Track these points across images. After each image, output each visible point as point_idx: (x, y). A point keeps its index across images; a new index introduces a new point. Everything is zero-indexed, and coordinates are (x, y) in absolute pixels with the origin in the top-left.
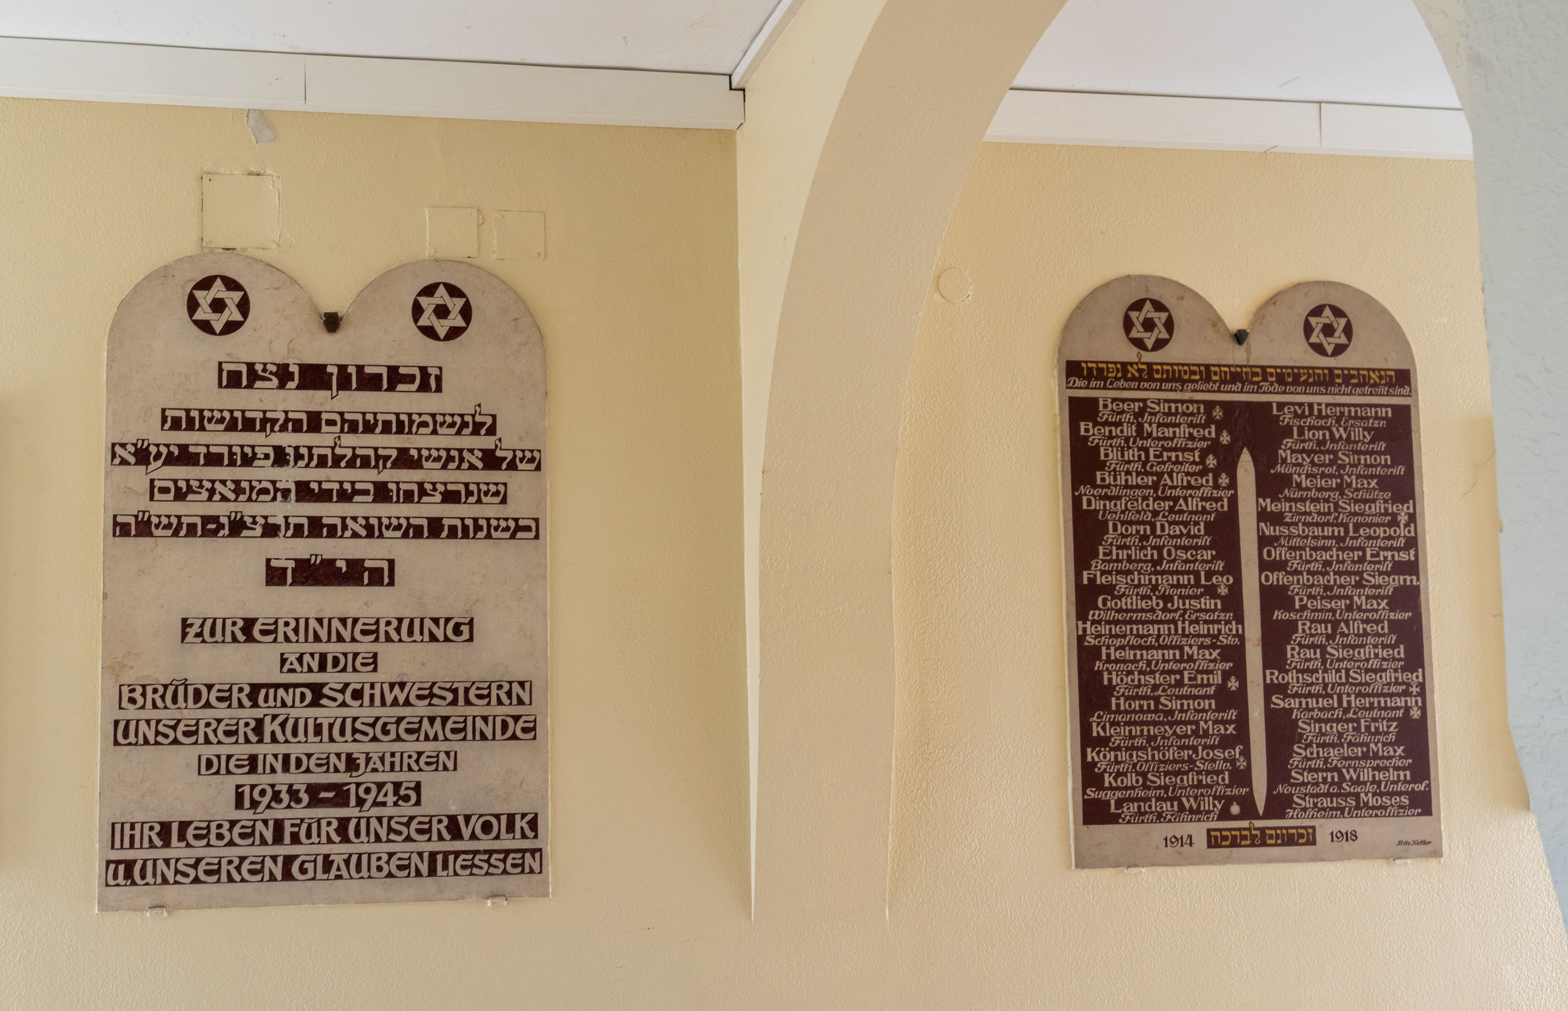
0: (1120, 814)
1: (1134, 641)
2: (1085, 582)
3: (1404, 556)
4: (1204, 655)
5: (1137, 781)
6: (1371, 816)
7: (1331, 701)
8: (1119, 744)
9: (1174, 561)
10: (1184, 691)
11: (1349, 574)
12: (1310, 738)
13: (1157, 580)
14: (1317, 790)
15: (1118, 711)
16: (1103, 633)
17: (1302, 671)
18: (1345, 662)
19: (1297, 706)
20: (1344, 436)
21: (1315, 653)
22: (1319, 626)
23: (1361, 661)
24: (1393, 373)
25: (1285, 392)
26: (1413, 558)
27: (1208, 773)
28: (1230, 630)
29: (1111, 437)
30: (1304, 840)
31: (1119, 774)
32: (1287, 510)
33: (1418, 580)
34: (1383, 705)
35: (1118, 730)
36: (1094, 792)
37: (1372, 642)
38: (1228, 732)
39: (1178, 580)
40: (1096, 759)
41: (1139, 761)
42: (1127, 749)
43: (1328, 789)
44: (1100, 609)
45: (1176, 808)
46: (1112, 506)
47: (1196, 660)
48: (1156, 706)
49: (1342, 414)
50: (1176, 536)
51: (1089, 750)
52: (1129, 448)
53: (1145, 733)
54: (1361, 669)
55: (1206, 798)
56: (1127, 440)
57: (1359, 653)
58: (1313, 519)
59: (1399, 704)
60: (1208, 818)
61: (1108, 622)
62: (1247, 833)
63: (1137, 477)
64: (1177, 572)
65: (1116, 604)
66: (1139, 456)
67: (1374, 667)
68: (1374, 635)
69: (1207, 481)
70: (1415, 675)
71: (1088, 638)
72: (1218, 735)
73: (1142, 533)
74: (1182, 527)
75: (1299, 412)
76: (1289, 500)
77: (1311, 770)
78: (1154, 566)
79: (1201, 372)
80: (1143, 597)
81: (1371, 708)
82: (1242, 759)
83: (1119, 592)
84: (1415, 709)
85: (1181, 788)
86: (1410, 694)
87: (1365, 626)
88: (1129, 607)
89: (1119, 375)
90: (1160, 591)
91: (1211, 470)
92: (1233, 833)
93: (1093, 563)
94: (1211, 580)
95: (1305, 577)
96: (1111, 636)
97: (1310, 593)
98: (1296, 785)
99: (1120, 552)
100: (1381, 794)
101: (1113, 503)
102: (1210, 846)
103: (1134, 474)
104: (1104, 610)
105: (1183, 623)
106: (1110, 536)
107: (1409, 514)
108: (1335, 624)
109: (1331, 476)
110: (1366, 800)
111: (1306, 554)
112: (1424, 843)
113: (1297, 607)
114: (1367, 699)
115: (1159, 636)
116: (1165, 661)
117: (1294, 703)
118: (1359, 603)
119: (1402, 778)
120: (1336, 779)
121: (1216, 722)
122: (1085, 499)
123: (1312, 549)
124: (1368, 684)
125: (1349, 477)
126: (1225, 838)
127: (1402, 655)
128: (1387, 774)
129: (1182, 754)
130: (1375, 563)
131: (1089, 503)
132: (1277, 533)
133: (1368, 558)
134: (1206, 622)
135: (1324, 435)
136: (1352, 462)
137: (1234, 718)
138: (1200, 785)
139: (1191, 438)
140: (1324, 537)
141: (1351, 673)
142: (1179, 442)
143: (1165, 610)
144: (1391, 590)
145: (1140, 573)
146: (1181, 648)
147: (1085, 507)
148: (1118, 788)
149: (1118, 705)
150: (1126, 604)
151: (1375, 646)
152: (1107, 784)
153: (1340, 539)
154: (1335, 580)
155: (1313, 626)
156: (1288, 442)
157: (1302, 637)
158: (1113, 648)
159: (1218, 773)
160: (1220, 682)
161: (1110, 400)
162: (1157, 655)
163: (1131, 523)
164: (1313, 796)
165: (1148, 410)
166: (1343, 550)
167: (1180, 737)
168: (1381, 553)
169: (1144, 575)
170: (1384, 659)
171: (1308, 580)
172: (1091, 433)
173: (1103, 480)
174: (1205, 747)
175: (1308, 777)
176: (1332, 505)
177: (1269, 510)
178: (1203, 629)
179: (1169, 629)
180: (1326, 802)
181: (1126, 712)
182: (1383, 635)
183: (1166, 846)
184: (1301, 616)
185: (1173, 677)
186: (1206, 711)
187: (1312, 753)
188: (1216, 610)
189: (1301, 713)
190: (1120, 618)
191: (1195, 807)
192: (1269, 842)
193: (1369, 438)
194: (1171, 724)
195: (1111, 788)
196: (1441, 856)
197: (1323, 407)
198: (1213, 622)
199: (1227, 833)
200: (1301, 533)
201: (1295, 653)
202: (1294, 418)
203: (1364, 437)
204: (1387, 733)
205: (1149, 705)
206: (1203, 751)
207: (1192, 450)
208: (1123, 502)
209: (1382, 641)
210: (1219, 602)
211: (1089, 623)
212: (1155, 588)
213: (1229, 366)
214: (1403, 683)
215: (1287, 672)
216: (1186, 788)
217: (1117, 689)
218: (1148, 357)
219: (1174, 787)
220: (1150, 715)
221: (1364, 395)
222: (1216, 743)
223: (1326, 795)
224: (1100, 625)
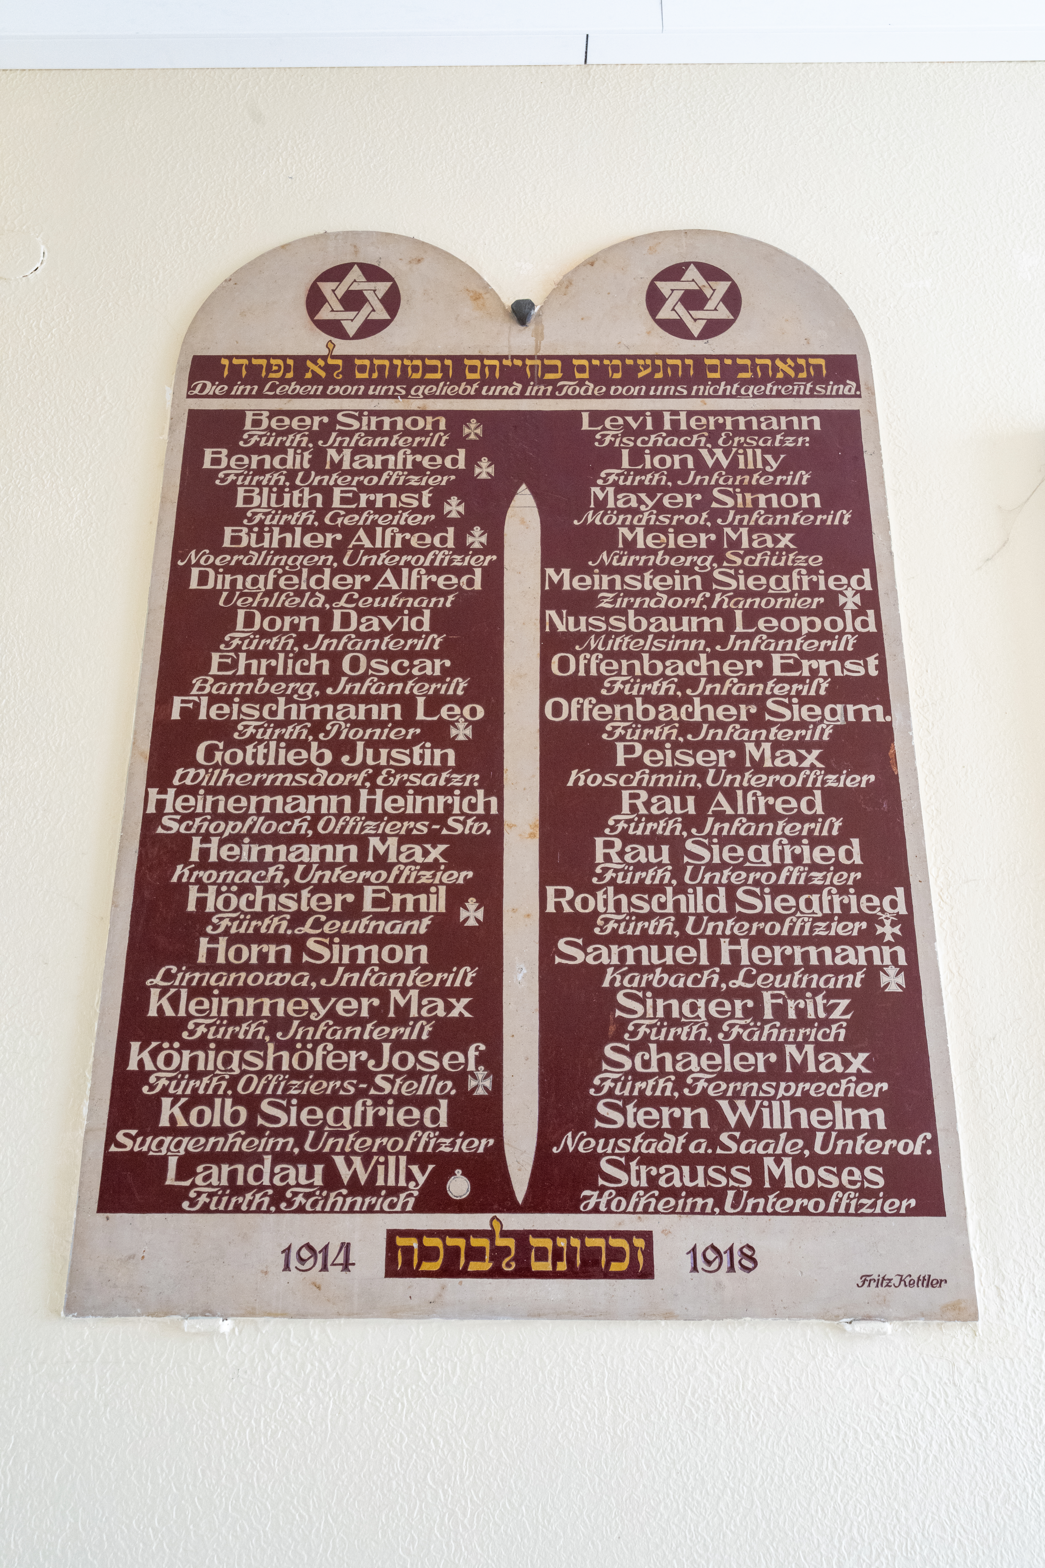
0: (188, 1189)
1: (261, 826)
2: (176, 715)
3: (855, 669)
4: (411, 855)
5: (235, 1116)
6: (790, 1212)
7: (693, 953)
8: (204, 1035)
9: (362, 679)
10: (361, 926)
11: (736, 701)
12: (642, 1030)
13: (324, 712)
14: (657, 1147)
15: (211, 966)
16: (199, 810)
17: (629, 890)
18: (726, 872)
19: (615, 960)
20: (725, 463)
21: (658, 854)
22: (667, 800)
23: (763, 870)
24: (822, 362)
25: (607, 396)
26: (873, 672)
27: (400, 1101)
28: (473, 807)
29: (261, 470)
30: (623, 1266)
31: (195, 1099)
32: (605, 586)
33: (887, 712)
34: (814, 961)
35: (206, 1005)
36: (134, 1139)
37: (787, 831)
38: (454, 1014)
39: (368, 712)
40: (149, 1066)
41: (243, 1073)
42: (221, 1045)
43: (685, 1146)
44: (198, 766)
45: (318, 1180)
46: (248, 584)
47: (393, 865)
48: (296, 955)
49: (720, 427)
50: (372, 635)
51: (135, 1046)
52: (293, 487)
53: (266, 1012)
54: (762, 887)
55: (392, 1160)
56: (291, 475)
57: (758, 854)
58: (658, 602)
59: (852, 961)
60: (392, 1205)
61: (212, 790)
62: (484, 1242)
63: (303, 535)
64: (368, 699)
65: (233, 757)
66: (312, 502)
67: (793, 882)
68: (791, 819)
69: (444, 540)
70: (887, 899)
71: (165, 821)
72: (428, 1020)
73: (302, 628)
74: (385, 619)
75: (635, 425)
76: (609, 570)
77: (643, 1101)
78: (321, 687)
79: (445, 369)
80: (291, 745)
81: (788, 966)
82: (481, 1073)
83: (241, 734)
84: (892, 971)
85: (335, 1134)
86: (879, 940)
87: (771, 800)
88: (261, 762)
89: (290, 375)
90: (327, 733)
91: (452, 522)
92: (451, 1242)
93: (197, 682)
94: (438, 712)
95: (640, 707)
96: (215, 816)
97: (650, 737)
98: (607, 1134)
99: (254, 662)
100: (815, 1162)
101: (249, 579)
102: (391, 1272)
103: (298, 531)
104: (207, 768)
105: (372, 792)
106: (238, 634)
107: (863, 593)
108: (705, 797)
109: (697, 529)
110: (777, 1173)
111: (643, 666)
112: (928, 1282)
113: (620, 762)
114: (778, 949)
115: (317, 817)
116: (324, 865)
117: (609, 955)
118: (757, 756)
119: (865, 1124)
120: (704, 1124)
121: (424, 993)
122: (195, 572)
123: (653, 655)
124: (780, 918)
125: (735, 529)
126: (428, 1254)
127: (857, 859)
128: (829, 1115)
129: (345, 1058)
130: (791, 681)
131: (203, 578)
132: (583, 628)
133: (777, 671)
134: (420, 791)
135: (683, 462)
136: (740, 505)
137: (468, 984)
138: (379, 1128)
139: (418, 469)
140: (681, 635)
141: (740, 894)
142: (394, 478)
143: (335, 767)
144: (828, 731)
145: (289, 700)
146: (362, 842)
147: (194, 584)
148: (191, 1132)
149: (212, 954)
150: (255, 756)
151: (795, 841)
152: (164, 1122)
153: (713, 638)
154: (704, 713)
155: (654, 800)
156: (612, 474)
157: (628, 822)
158: (215, 840)
159: (423, 1102)
160: (442, 909)
161: (266, 414)
162: (311, 853)
163: (282, 612)
164: (647, 1160)
165: (338, 427)
166: (722, 658)
167: (343, 1022)
168: (805, 663)
169: (298, 703)
170: (814, 867)
171: (646, 713)
172: (224, 464)
173: (236, 540)
174: (398, 1044)
175: (636, 1117)
176: (698, 578)
177: (566, 587)
178: (413, 804)
179: (341, 804)
180: (680, 1177)
181: (229, 967)
182: (813, 818)
183: (287, 1267)
184: (628, 781)
185: (339, 898)
186: (407, 969)
187: (646, 1064)
188: (444, 767)
189: (623, 975)
190: (238, 782)
191: (363, 1177)
192: (536, 1266)
193: (775, 465)
194: (325, 995)
195: (173, 1130)
196: (975, 1317)
197: (683, 417)
198: (437, 791)
199: (436, 1242)
200: (632, 627)
201: (613, 852)
202: (623, 435)
203: (765, 463)
204: (826, 1023)
205: (280, 955)
206: (392, 1053)
207: (418, 490)
208: (271, 576)
209: (811, 831)
210: (451, 753)
211: (171, 792)
212: (318, 727)
213: (500, 358)
214: (861, 916)
215: (593, 890)
216: (345, 1135)
217: (215, 920)
218: (344, 347)
219: (319, 1131)
220: (279, 975)
221: (764, 396)
222: (425, 1037)
223: (678, 1160)
224: (195, 795)
